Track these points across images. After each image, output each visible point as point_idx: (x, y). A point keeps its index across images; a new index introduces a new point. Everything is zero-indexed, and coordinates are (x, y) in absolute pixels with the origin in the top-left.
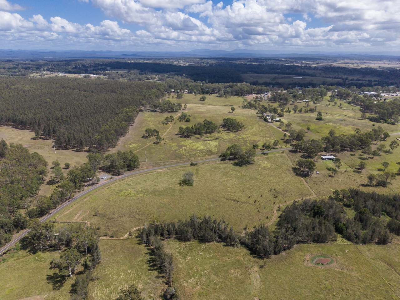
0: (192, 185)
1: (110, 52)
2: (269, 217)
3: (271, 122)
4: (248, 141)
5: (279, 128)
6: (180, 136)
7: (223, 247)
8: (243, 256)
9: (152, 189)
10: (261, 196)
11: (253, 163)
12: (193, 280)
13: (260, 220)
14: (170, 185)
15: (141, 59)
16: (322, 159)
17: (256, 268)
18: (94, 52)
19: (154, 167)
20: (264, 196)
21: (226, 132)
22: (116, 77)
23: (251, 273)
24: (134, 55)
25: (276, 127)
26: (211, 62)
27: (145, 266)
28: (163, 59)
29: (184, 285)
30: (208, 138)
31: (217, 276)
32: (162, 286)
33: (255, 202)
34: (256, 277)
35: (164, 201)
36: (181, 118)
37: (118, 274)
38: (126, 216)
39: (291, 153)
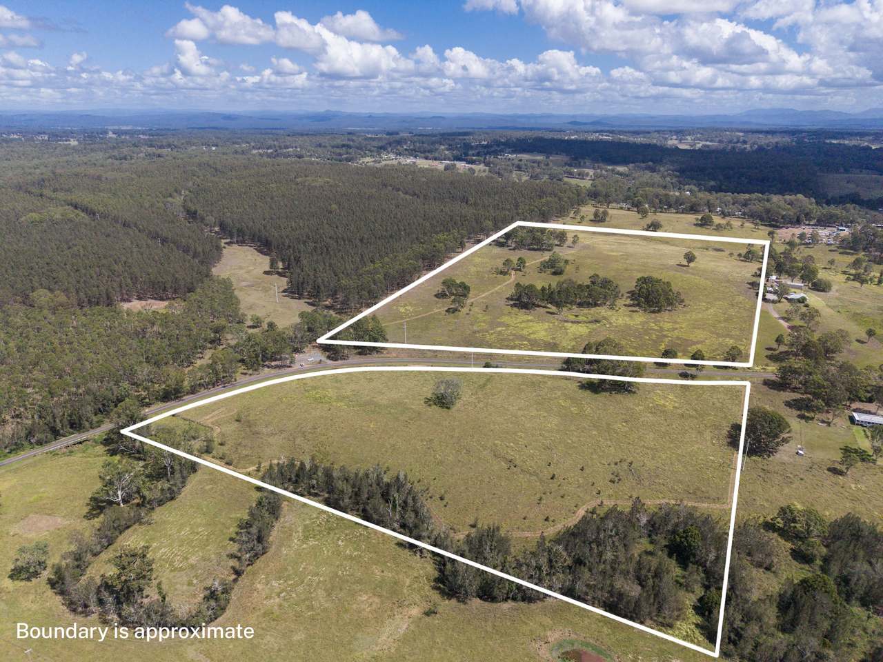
0: (448, 408)
1: (549, 116)
2: (551, 519)
3: (773, 302)
4: (667, 340)
5: (783, 318)
6: (512, 303)
7: (394, 546)
8: (416, 577)
9: (368, 398)
10: (582, 469)
11: (634, 393)
12: (279, 584)
13: (524, 519)
14: (407, 397)
15: (596, 132)
16: (852, 420)
17: (415, 612)
18: (515, 117)
19: (411, 356)
20: (587, 471)
21: (631, 308)
22: (505, 169)
23: (396, 616)
24: (593, 123)
25: (777, 316)
26: (763, 140)
27: (231, 529)
28: (649, 133)
29: (258, 586)
30: (576, 316)
31: (329, 595)
32: (226, 573)
33: (552, 478)
34: (397, 627)
35: (369, 426)
36: (544, 266)
37: (182, 527)
38: (283, 436)
39: (766, 388)
